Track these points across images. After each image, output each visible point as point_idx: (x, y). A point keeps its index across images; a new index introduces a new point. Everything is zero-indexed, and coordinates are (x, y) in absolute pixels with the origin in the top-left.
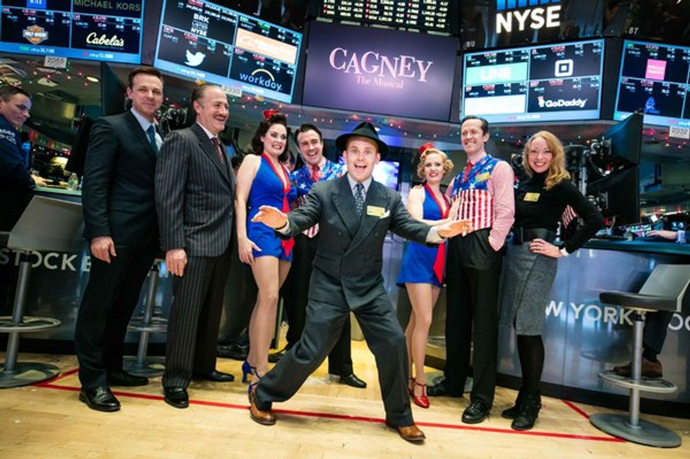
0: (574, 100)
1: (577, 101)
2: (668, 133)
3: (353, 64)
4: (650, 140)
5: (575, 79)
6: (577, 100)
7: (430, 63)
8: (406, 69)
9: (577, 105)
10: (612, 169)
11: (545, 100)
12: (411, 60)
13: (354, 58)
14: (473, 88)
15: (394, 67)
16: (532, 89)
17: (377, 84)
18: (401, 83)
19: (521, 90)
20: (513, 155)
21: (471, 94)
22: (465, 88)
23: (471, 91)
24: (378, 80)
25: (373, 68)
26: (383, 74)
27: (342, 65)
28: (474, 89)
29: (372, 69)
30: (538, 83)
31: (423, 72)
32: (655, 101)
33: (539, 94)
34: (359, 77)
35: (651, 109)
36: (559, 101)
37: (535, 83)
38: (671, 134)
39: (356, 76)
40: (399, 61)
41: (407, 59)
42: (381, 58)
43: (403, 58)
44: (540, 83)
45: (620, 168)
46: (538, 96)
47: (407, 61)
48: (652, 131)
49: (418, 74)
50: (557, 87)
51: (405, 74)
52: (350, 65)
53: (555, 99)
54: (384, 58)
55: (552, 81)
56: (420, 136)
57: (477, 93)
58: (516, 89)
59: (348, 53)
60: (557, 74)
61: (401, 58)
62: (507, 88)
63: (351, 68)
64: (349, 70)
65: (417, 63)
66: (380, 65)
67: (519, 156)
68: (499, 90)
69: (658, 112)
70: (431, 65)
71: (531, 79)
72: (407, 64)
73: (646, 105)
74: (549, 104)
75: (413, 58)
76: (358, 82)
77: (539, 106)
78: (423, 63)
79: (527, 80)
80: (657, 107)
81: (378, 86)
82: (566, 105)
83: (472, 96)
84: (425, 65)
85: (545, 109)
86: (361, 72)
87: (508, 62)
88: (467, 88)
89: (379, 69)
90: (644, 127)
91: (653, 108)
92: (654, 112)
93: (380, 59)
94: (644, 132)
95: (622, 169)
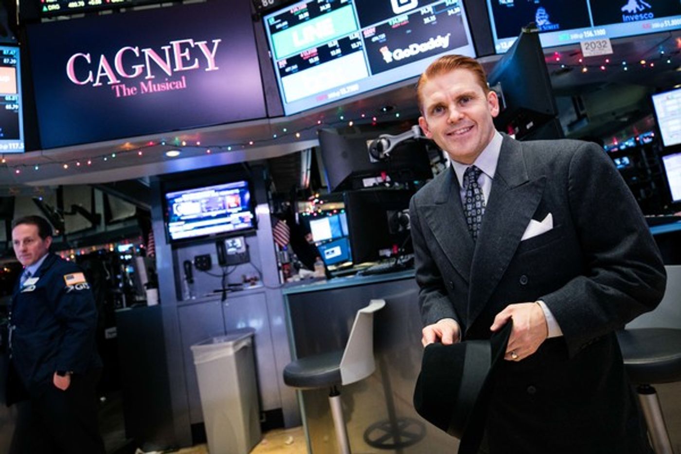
0: (432, 39)
1: (436, 40)
2: (580, 52)
3: (103, 71)
4: (557, 69)
5: (423, 10)
6: (435, 38)
7: (216, 42)
8: (184, 58)
9: (438, 46)
10: (517, 129)
11: (392, 50)
12: (188, 45)
13: (103, 62)
14: (288, 60)
15: (165, 61)
16: (368, 41)
17: (146, 90)
18: (181, 80)
19: (354, 46)
20: (369, 143)
21: (287, 70)
22: (278, 63)
23: (287, 66)
24: (146, 85)
25: (134, 69)
26: (152, 74)
27: (88, 76)
28: (290, 61)
29: (134, 71)
30: (374, 30)
31: (210, 57)
32: (547, 12)
33: (379, 45)
34: (117, 87)
35: (544, 25)
36: (412, 46)
37: (370, 31)
38: (586, 53)
39: (113, 87)
40: (171, 51)
41: (181, 44)
42: (144, 53)
43: (176, 44)
44: (377, 28)
45: (528, 127)
46: (380, 48)
47: (183, 47)
48: (557, 56)
49: (203, 61)
50: (402, 27)
51: (184, 66)
52: (99, 74)
53: (404, 47)
54: (148, 52)
55: (392, 21)
56: (229, 148)
57: (295, 67)
58: (346, 46)
59: (91, 57)
60: (396, 9)
61: (172, 45)
62: (334, 48)
63: (101, 77)
64: (100, 81)
65: (197, 46)
66: (145, 63)
67: (378, 141)
68: (324, 54)
69: (557, 26)
70: (219, 43)
71: (362, 27)
72: (183, 51)
73: (537, 21)
74: (397, 55)
75: (190, 41)
76: (118, 95)
77: (385, 61)
78: (206, 45)
79: (358, 29)
80: (552, 20)
81: (148, 93)
82: (423, 50)
83: (290, 73)
84: (210, 46)
85: (395, 64)
86: (118, 79)
87: (325, 12)
88: (280, 64)
89: (145, 69)
90: (545, 52)
91: (548, 23)
92: (550, 28)
93: (142, 54)
94: (546, 59)
95: (531, 128)
